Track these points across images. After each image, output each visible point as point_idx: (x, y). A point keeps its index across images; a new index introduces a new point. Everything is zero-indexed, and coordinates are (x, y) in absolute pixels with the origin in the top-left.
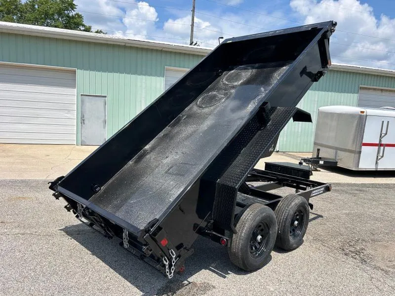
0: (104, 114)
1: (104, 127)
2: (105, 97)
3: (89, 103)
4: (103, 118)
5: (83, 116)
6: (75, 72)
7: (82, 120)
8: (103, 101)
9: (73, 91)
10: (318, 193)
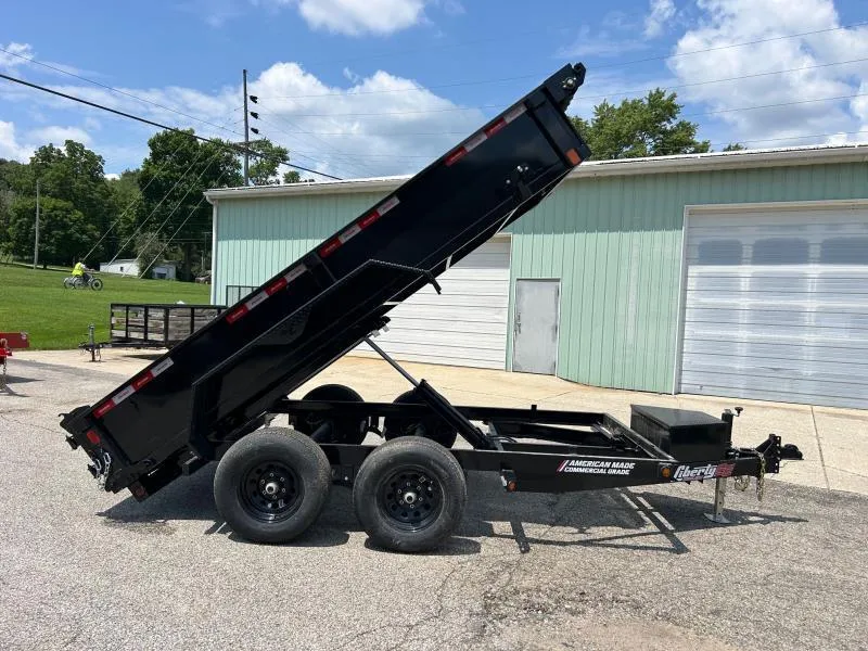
0: (554, 314)
1: (554, 339)
2: (558, 280)
3: (531, 294)
4: (553, 322)
5: (518, 318)
6: (508, 240)
7: (517, 326)
8: (554, 289)
9: (504, 274)
10: (602, 471)
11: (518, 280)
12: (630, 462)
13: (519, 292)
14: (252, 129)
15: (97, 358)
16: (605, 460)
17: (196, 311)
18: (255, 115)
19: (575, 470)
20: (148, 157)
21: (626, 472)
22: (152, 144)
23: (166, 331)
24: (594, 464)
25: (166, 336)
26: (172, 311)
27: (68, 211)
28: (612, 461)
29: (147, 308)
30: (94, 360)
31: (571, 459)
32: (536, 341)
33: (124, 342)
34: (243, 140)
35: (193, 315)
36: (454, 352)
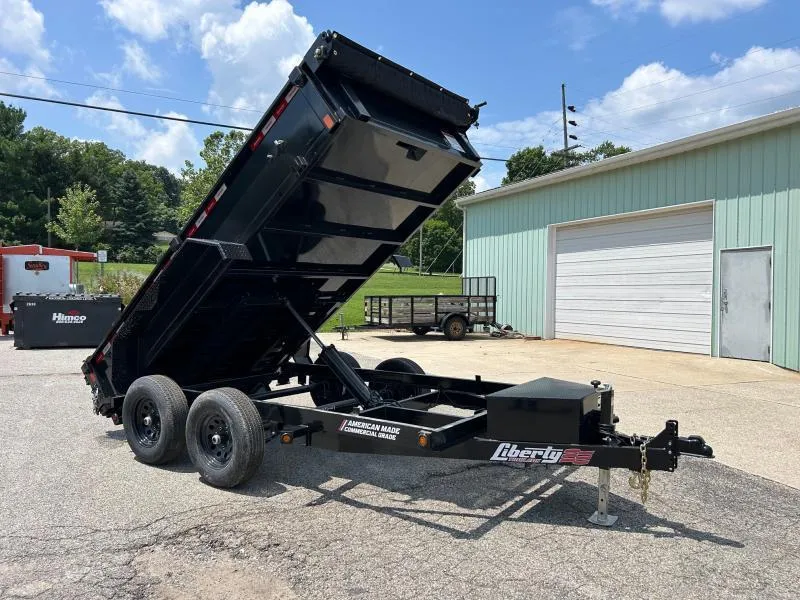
0: (766, 289)
2: (769, 248)
3: (738, 267)
4: (765, 297)
5: (724, 295)
6: (710, 208)
7: (723, 304)
8: (765, 258)
9: (707, 247)
10: (373, 434)
11: (722, 251)
12: (396, 426)
13: (724, 266)
14: (571, 137)
15: (345, 337)
16: (376, 423)
17: (415, 299)
18: (573, 123)
19: (352, 430)
20: (506, 176)
21: (393, 438)
22: (509, 165)
23: (390, 317)
24: (367, 425)
25: (390, 320)
26: (394, 300)
27: (445, 229)
28: (381, 424)
29: (380, 297)
30: (343, 339)
31: (349, 419)
32: (746, 322)
33: (371, 326)
34: (562, 147)
35: (412, 302)
36: (658, 335)
